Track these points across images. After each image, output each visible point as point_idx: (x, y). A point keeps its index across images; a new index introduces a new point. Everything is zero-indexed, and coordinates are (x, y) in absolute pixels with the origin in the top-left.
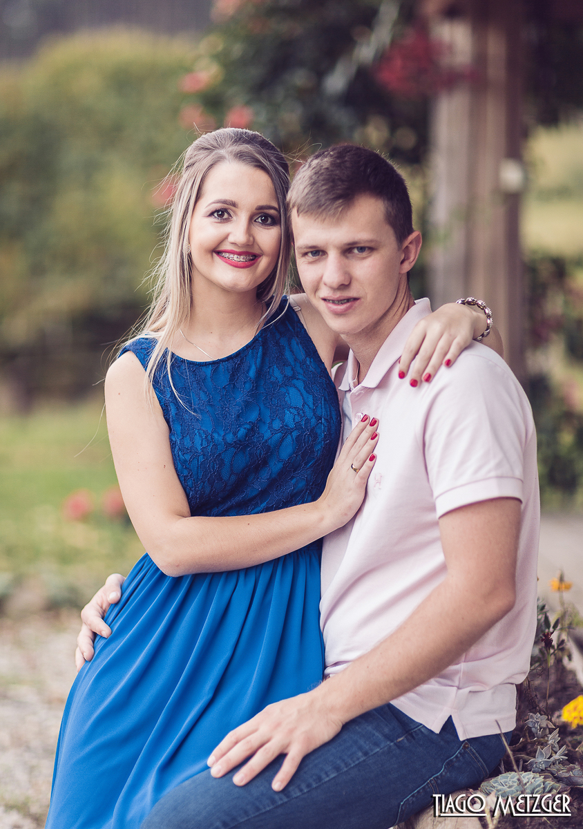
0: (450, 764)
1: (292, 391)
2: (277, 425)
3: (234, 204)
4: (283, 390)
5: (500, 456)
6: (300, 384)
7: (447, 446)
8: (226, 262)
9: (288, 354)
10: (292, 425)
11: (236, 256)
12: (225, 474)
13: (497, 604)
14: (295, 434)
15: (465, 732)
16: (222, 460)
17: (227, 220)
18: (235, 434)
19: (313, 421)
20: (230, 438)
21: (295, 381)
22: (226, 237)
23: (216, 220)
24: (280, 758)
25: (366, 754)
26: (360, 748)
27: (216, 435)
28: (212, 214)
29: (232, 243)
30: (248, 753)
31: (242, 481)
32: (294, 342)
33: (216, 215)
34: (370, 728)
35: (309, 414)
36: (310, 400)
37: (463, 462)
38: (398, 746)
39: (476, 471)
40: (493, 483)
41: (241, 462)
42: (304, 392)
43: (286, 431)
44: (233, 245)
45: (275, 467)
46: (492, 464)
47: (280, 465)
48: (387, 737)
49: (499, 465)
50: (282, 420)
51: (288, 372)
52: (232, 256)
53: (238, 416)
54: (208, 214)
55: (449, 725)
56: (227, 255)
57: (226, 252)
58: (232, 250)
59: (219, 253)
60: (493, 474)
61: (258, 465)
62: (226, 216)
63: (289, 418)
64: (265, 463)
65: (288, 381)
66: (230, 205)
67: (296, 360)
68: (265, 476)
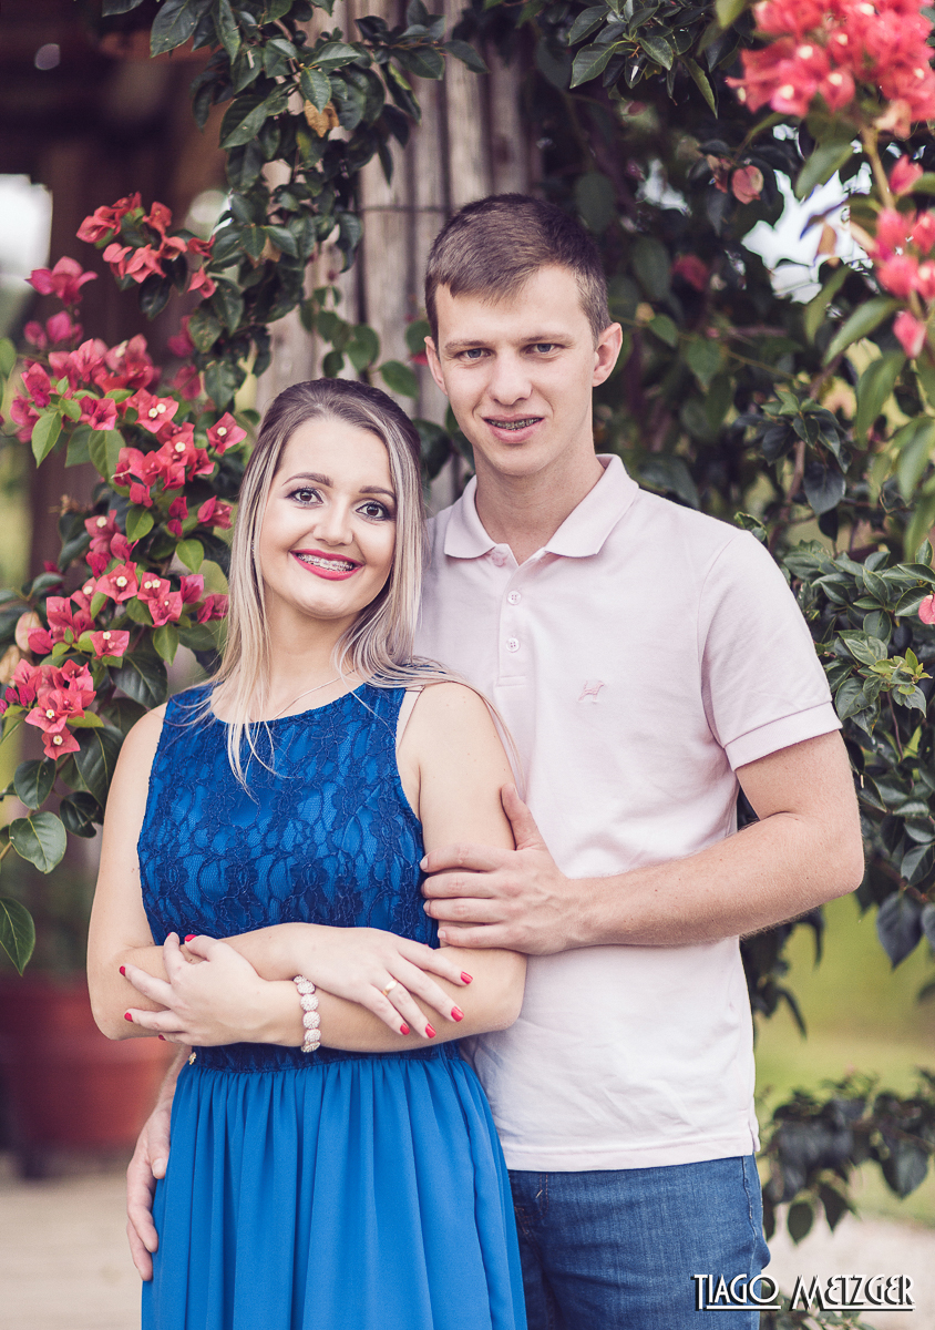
3: (327, 482)
8: (308, 569)
11: (323, 560)
17: (314, 506)
22: (309, 532)
23: (298, 504)
28: (292, 495)
29: (318, 540)
33: (298, 496)
42: (328, 804)
44: (319, 543)
50: (281, 835)
52: (317, 559)
54: (286, 494)
56: (310, 558)
57: (308, 553)
58: (318, 551)
59: (298, 554)
62: (314, 499)
66: (321, 482)
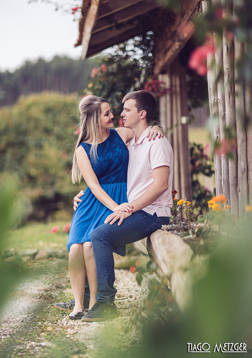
0: (156, 222)
1: (117, 149)
2: (114, 156)
4: (114, 149)
5: (165, 157)
6: (118, 147)
7: (154, 155)
9: (115, 141)
10: (117, 156)
12: (104, 168)
13: (164, 188)
14: (118, 157)
15: (159, 215)
16: (103, 165)
18: (105, 159)
19: (122, 154)
20: (104, 160)
21: (117, 147)
24: (119, 220)
25: (137, 219)
26: (136, 218)
27: (100, 160)
30: (112, 218)
31: (108, 169)
32: (116, 138)
34: (138, 214)
35: (121, 153)
36: (121, 150)
37: (157, 158)
38: (145, 218)
39: (160, 160)
40: (164, 162)
41: (107, 164)
42: (119, 149)
43: (116, 157)
45: (115, 165)
46: (164, 159)
47: (116, 164)
48: (142, 216)
49: (165, 159)
50: (115, 155)
51: (115, 145)
53: (105, 155)
55: (155, 214)
60: (164, 161)
61: (111, 165)
63: (116, 154)
64: (112, 164)
65: (116, 147)
67: (117, 142)
68: (112, 167)
